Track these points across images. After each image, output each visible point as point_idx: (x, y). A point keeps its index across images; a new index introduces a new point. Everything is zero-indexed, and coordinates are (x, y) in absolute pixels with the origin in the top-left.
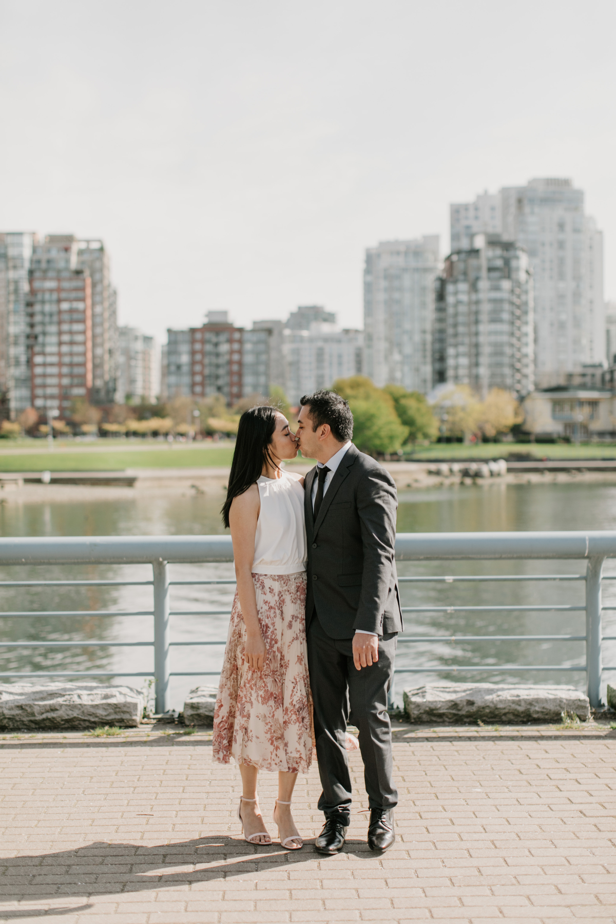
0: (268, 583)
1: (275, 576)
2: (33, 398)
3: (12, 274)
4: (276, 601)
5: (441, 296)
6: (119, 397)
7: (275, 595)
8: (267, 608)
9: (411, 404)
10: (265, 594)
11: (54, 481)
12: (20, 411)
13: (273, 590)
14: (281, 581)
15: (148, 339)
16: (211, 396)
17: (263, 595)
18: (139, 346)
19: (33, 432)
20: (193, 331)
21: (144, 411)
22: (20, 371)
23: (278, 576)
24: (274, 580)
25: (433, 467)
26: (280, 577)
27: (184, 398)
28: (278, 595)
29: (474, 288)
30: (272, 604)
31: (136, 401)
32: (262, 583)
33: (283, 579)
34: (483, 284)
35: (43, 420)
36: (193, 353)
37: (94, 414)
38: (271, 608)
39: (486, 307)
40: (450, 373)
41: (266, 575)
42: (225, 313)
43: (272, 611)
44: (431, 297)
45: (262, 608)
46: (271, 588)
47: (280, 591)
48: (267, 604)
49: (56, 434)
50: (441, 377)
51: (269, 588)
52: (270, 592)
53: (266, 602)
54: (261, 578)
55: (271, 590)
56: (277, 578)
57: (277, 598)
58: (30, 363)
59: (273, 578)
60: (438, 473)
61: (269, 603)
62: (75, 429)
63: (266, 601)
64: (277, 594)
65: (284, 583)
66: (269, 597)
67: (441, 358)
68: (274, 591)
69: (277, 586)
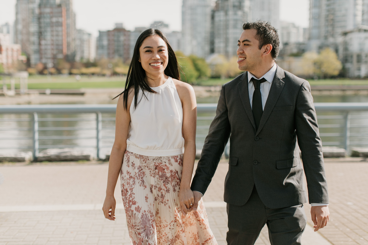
0: (132, 158)
1: (137, 154)
2: (41, 58)
3: (31, 6)
4: (136, 172)
5: (213, 17)
6: (78, 58)
7: (135, 168)
8: (128, 177)
9: (200, 63)
10: (129, 167)
11: (52, 94)
12: (36, 65)
13: (134, 164)
14: (141, 159)
15: (89, 35)
16: (117, 59)
17: (127, 167)
18: (85, 37)
19: (41, 73)
20: (109, 31)
21: (88, 65)
22: (35, 47)
23: (139, 155)
24: (136, 157)
25: (208, 88)
26: (141, 156)
27: (105, 59)
28: (138, 169)
29: (226, 14)
30: (132, 175)
31: (85, 61)
32: (129, 158)
33: (143, 158)
34: (231, 13)
35: (45, 68)
36: (109, 40)
37: (67, 65)
38: (131, 177)
39: (231, 23)
40: (216, 50)
41: (132, 153)
42: (122, 24)
43: (132, 180)
44: (209, 18)
45: (125, 176)
46: (134, 163)
47: (140, 166)
48: (129, 174)
49: (51, 74)
50: (212, 51)
51: (132, 163)
52: (132, 165)
53: (128, 173)
54: (129, 154)
55: (133, 165)
56: (139, 156)
57: (137, 171)
58: (40, 44)
59: (137, 156)
60: (210, 91)
61: (130, 174)
62: (59, 72)
63: (128, 171)
64: (136, 168)
65: (144, 161)
66: (130, 169)
67: (212, 43)
68: (135, 166)
69: (138, 162)
